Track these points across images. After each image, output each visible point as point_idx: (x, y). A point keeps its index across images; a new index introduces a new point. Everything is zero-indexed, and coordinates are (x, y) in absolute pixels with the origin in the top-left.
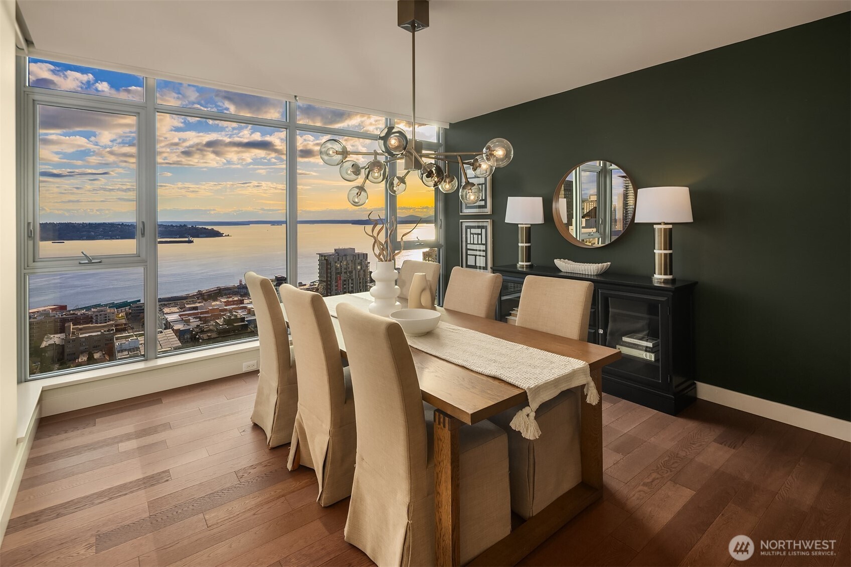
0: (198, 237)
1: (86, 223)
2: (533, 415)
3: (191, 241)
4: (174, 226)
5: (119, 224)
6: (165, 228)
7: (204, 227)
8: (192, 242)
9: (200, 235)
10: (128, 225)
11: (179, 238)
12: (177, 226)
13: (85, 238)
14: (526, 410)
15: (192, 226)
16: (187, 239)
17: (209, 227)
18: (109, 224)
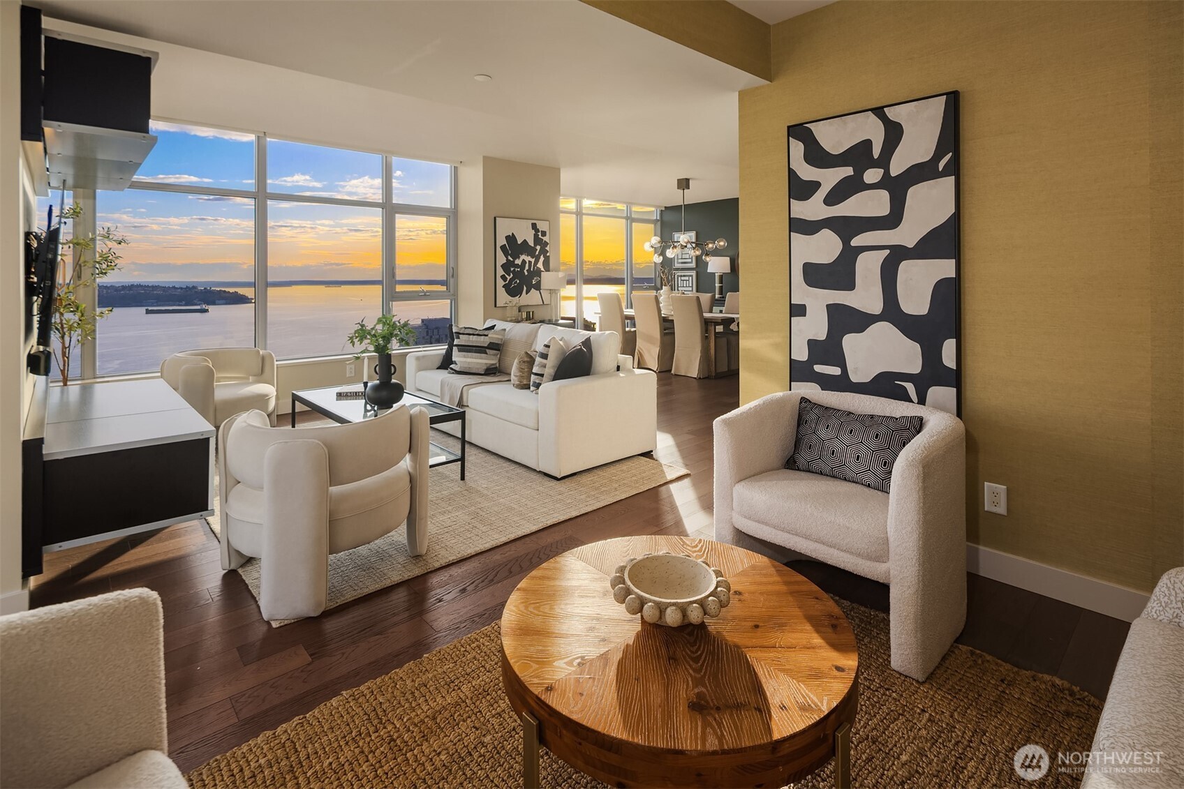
0: (214, 304)
2: (736, 324)
3: (204, 309)
4: (177, 288)
6: (164, 291)
7: (223, 289)
8: (206, 311)
9: (217, 301)
10: (106, 286)
11: (186, 305)
12: (181, 288)
15: (205, 289)
16: (198, 307)
17: (232, 290)
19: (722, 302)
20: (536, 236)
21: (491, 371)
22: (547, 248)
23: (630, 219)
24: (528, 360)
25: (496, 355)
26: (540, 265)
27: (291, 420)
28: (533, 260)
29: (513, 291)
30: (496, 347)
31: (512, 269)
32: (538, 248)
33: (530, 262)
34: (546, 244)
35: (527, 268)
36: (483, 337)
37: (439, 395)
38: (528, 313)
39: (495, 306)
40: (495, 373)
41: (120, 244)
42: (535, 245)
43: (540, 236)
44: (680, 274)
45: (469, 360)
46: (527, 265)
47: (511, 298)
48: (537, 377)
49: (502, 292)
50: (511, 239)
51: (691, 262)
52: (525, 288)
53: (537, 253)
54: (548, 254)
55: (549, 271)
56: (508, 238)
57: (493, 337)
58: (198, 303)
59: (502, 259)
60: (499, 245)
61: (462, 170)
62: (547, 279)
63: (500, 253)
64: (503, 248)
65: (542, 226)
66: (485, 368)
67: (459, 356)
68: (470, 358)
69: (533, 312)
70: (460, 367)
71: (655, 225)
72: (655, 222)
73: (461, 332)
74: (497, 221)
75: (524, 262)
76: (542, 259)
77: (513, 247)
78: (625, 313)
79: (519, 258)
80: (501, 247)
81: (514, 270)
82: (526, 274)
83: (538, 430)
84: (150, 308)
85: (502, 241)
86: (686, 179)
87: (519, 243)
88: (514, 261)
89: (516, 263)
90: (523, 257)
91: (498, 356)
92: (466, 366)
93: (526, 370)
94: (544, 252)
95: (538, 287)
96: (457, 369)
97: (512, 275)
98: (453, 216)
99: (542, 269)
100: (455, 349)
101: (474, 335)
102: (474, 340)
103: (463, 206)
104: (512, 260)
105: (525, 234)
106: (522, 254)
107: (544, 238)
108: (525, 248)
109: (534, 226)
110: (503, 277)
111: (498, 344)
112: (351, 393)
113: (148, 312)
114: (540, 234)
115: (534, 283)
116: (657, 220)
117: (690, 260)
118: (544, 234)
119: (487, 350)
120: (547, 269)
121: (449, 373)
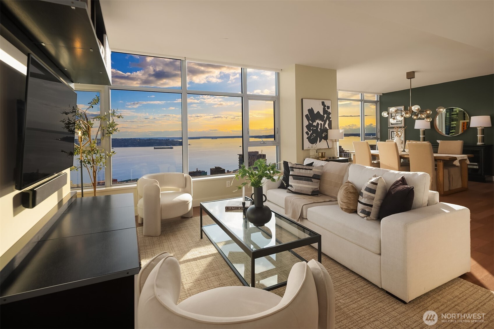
0: (175, 145)
1: (123, 139)
2: (458, 161)
4: (163, 140)
5: (138, 139)
8: (172, 148)
11: (166, 146)
12: (164, 140)
13: (123, 146)
14: (457, 160)
16: (170, 147)
18: (133, 139)
19: (437, 146)
20: (324, 109)
21: (315, 193)
22: (330, 116)
23: (363, 101)
24: (354, 191)
25: (317, 182)
26: (327, 126)
27: (200, 211)
28: (323, 123)
29: (313, 141)
30: (317, 177)
31: (312, 128)
32: (325, 116)
33: (321, 124)
34: (330, 113)
35: (320, 127)
36: (309, 170)
37: (284, 207)
38: (322, 153)
39: (303, 149)
40: (317, 195)
41: (119, 118)
42: (324, 114)
43: (326, 109)
44: (392, 130)
45: (301, 185)
46: (320, 126)
47: (312, 145)
48: (367, 206)
49: (306, 141)
50: (311, 111)
51: (401, 124)
52: (319, 139)
53: (325, 119)
54: (331, 120)
55: (331, 129)
56: (309, 110)
57: (315, 171)
58: (170, 145)
59: (306, 123)
60: (304, 114)
61: (281, 74)
62: (331, 133)
63: (305, 119)
64: (307, 116)
65: (327, 103)
66: (312, 191)
67: (292, 182)
68: (302, 184)
69: (325, 153)
70: (295, 189)
71: (376, 104)
72: (375, 102)
73: (294, 167)
74: (303, 101)
75: (318, 124)
76: (327, 122)
77: (312, 115)
78: (372, 153)
79: (315, 122)
80: (305, 116)
81: (313, 128)
82: (319, 131)
83: (380, 254)
84: (155, 147)
85: (306, 112)
86: (413, 72)
87: (315, 113)
88: (313, 124)
89: (314, 124)
90: (317, 121)
91: (319, 183)
92: (299, 189)
93: (352, 199)
94: (328, 118)
95: (326, 138)
96: (293, 190)
97: (311, 132)
98: (276, 101)
99: (328, 128)
100: (290, 177)
101: (303, 169)
102: (303, 172)
103: (283, 94)
104: (311, 123)
105: (318, 108)
106: (317, 120)
107: (329, 110)
108: (318, 116)
109: (323, 103)
110: (307, 133)
111: (318, 176)
112: (234, 207)
113: (155, 148)
114: (326, 108)
115: (323, 136)
116: (377, 101)
117: (400, 122)
118: (328, 108)
119: (312, 179)
120: (330, 127)
121: (288, 192)
